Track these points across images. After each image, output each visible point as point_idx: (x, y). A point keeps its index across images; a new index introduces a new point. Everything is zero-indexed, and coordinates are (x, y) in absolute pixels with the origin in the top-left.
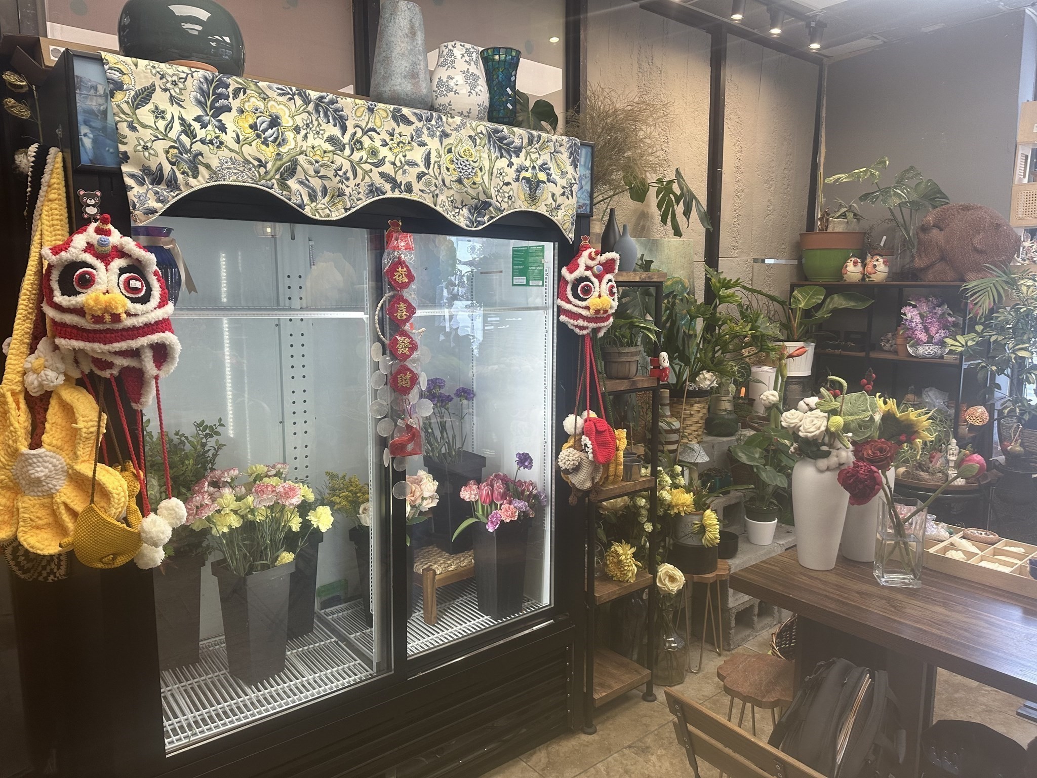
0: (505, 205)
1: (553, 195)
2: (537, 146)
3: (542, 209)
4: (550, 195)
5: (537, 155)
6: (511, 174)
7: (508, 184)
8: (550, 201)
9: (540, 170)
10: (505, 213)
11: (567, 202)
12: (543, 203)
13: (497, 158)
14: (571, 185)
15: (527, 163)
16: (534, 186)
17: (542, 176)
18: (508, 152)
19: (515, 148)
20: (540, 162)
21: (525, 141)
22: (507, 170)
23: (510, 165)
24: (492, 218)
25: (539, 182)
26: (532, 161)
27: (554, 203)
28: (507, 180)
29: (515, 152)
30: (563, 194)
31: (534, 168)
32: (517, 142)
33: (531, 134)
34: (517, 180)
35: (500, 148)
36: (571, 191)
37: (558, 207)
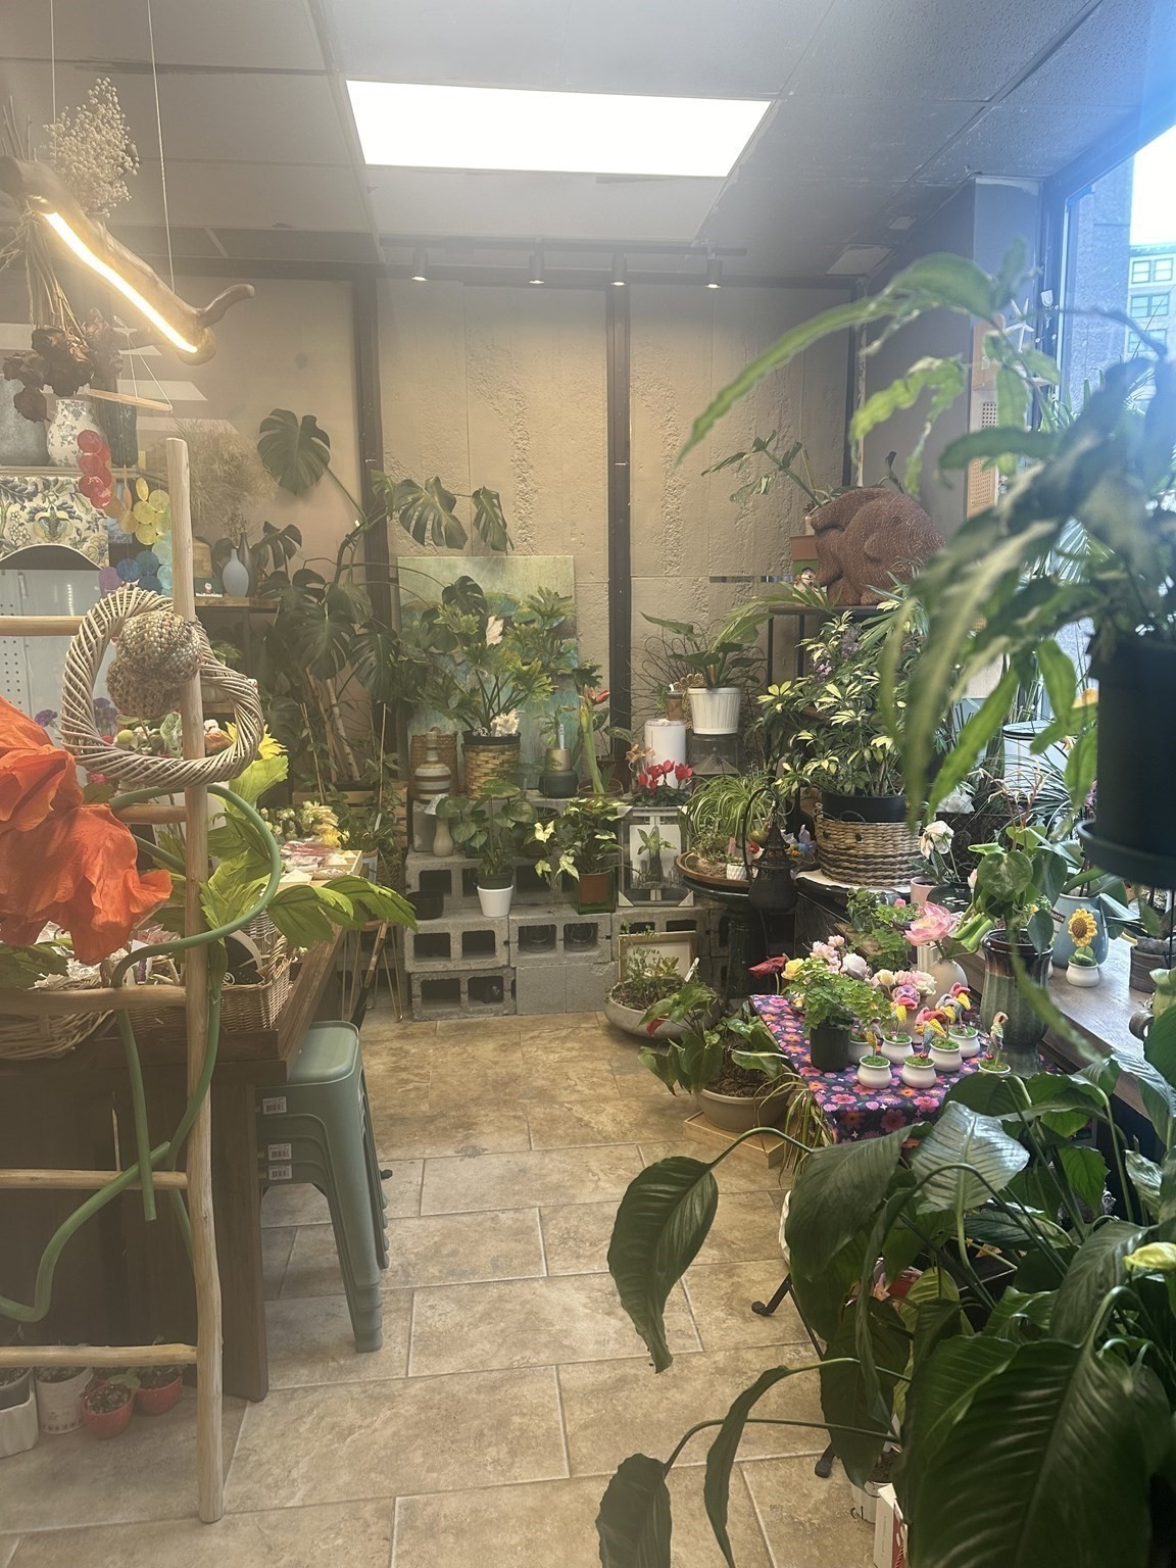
0: (19, 543)
1: (78, 530)
2: (54, 489)
3: (66, 544)
4: (75, 530)
5: (55, 497)
6: (25, 515)
7: (22, 524)
8: (74, 535)
9: (58, 509)
10: (20, 550)
11: (93, 535)
12: (67, 538)
13: (10, 504)
14: (96, 520)
15: (46, 505)
16: (54, 524)
17: (62, 514)
18: (21, 499)
19: (28, 493)
20: (57, 503)
21: (40, 487)
22: (21, 512)
23: (23, 508)
24: (6, 554)
25: (59, 520)
26: (50, 502)
27: (78, 538)
28: (21, 521)
29: (27, 498)
30: (89, 528)
31: (52, 508)
32: (30, 488)
33: (47, 480)
34: (32, 520)
35: (13, 497)
36: (97, 525)
37: (84, 540)
